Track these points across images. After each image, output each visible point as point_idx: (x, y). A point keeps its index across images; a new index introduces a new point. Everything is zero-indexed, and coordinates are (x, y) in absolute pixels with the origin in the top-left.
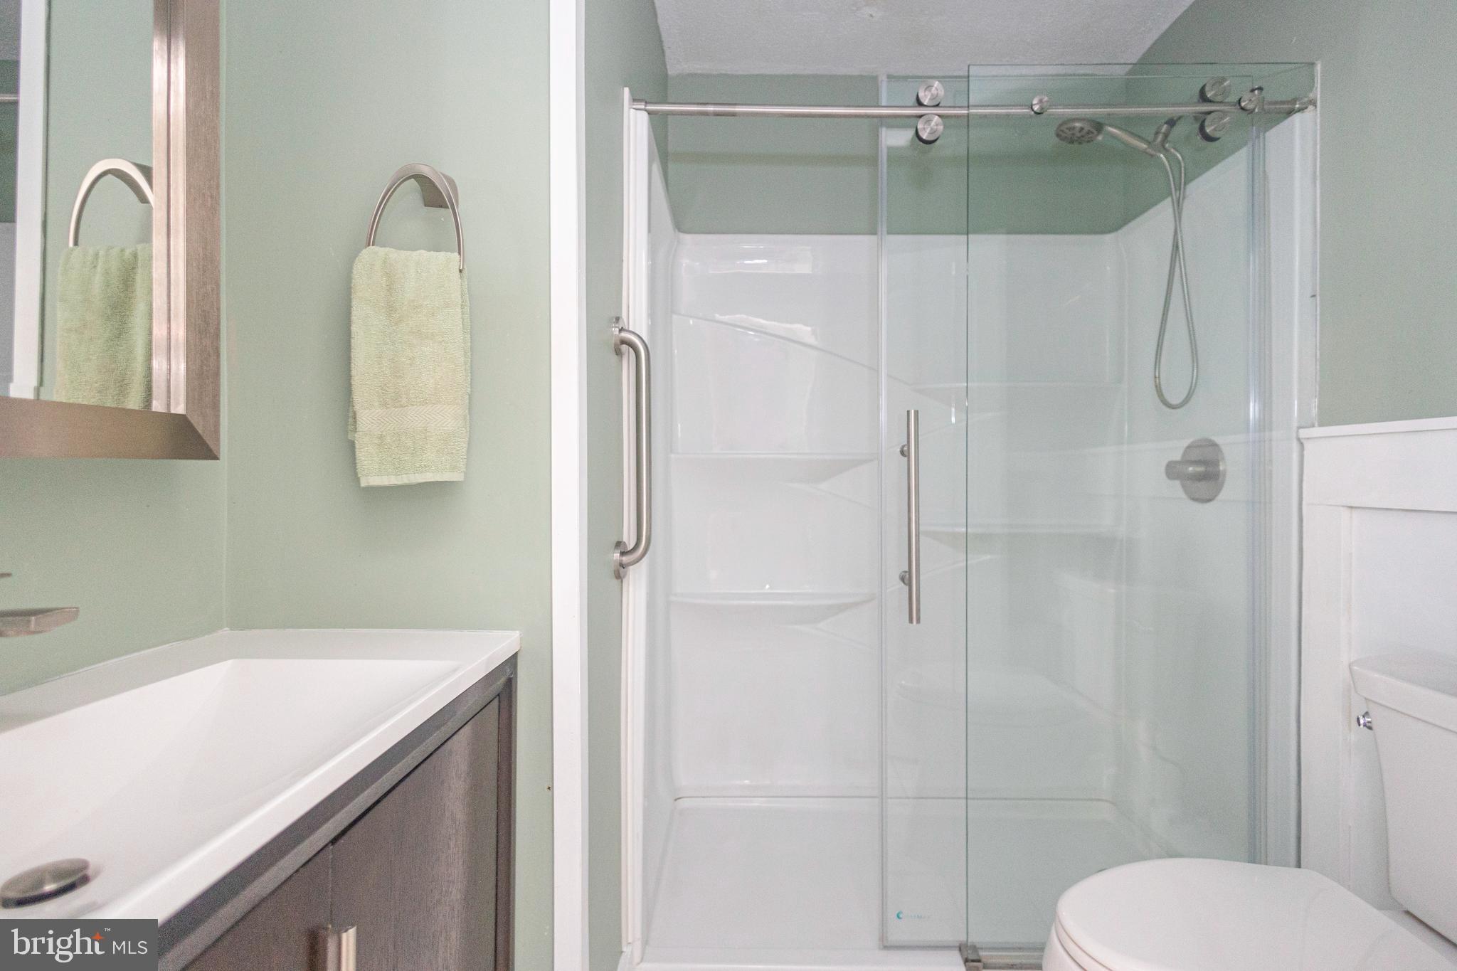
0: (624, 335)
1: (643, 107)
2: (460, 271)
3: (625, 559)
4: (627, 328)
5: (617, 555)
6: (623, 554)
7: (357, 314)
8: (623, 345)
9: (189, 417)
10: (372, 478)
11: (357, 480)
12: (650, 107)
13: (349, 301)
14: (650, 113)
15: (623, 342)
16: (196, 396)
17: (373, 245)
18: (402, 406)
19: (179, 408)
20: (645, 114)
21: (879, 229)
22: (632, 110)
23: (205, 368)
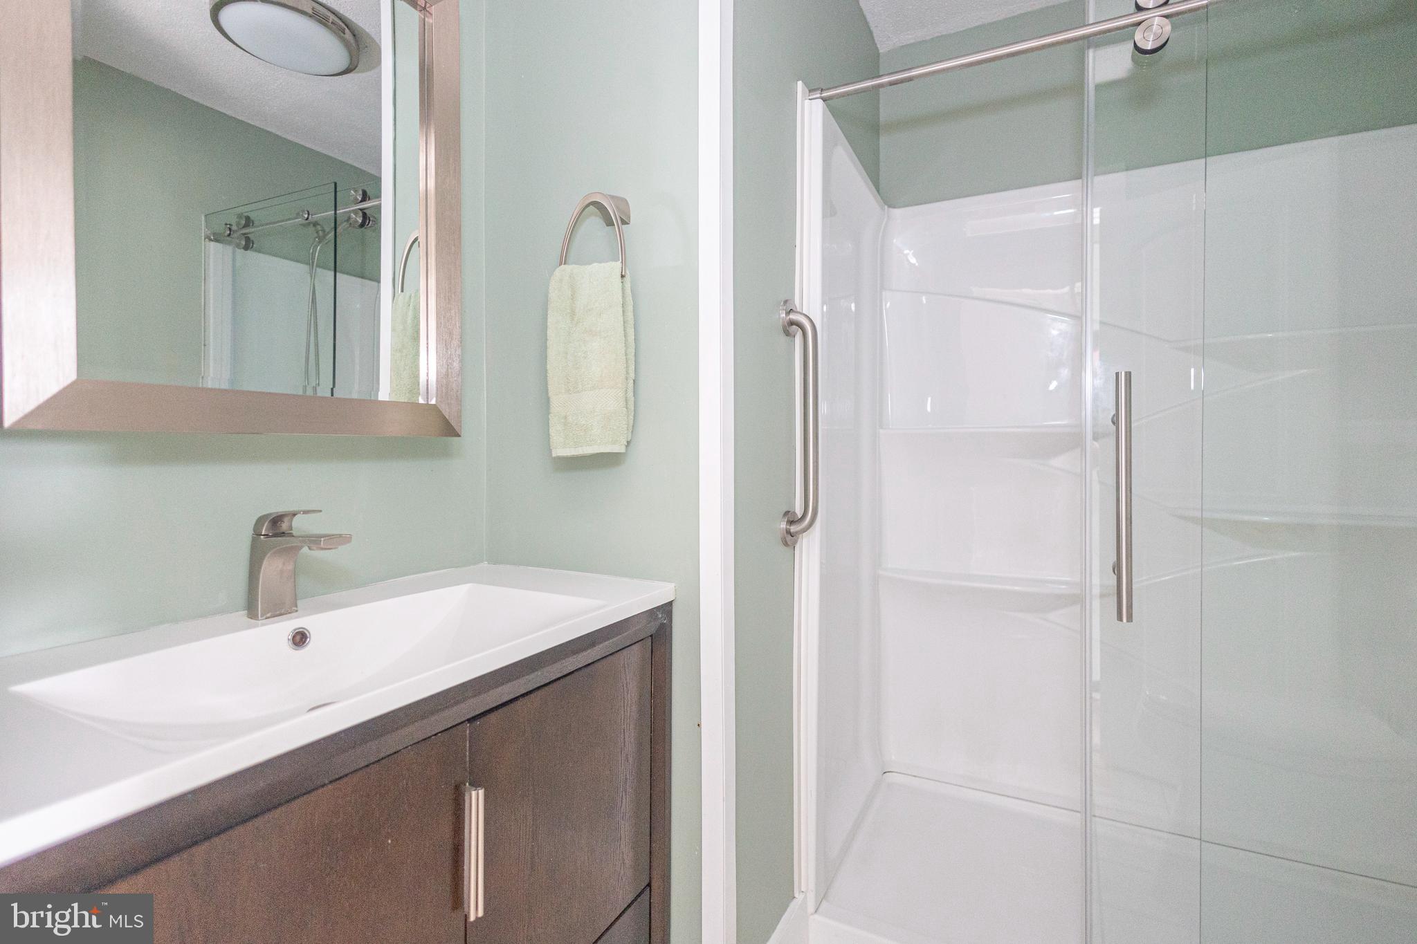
0: (793, 317)
1: (818, 95)
2: (623, 276)
3: (793, 529)
4: (798, 310)
5: (783, 525)
6: (791, 522)
7: (551, 320)
8: (791, 327)
9: (438, 406)
10: (560, 451)
11: (550, 451)
12: (825, 94)
13: (546, 310)
14: (824, 100)
15: (792, 323)
16: (444, 391)
17: (565, 264)
18: (578, 392)
19: (433, 402)
20: (821, 101)
21: (1085, 172)
22: (807, 101)
23: (450, 370)
